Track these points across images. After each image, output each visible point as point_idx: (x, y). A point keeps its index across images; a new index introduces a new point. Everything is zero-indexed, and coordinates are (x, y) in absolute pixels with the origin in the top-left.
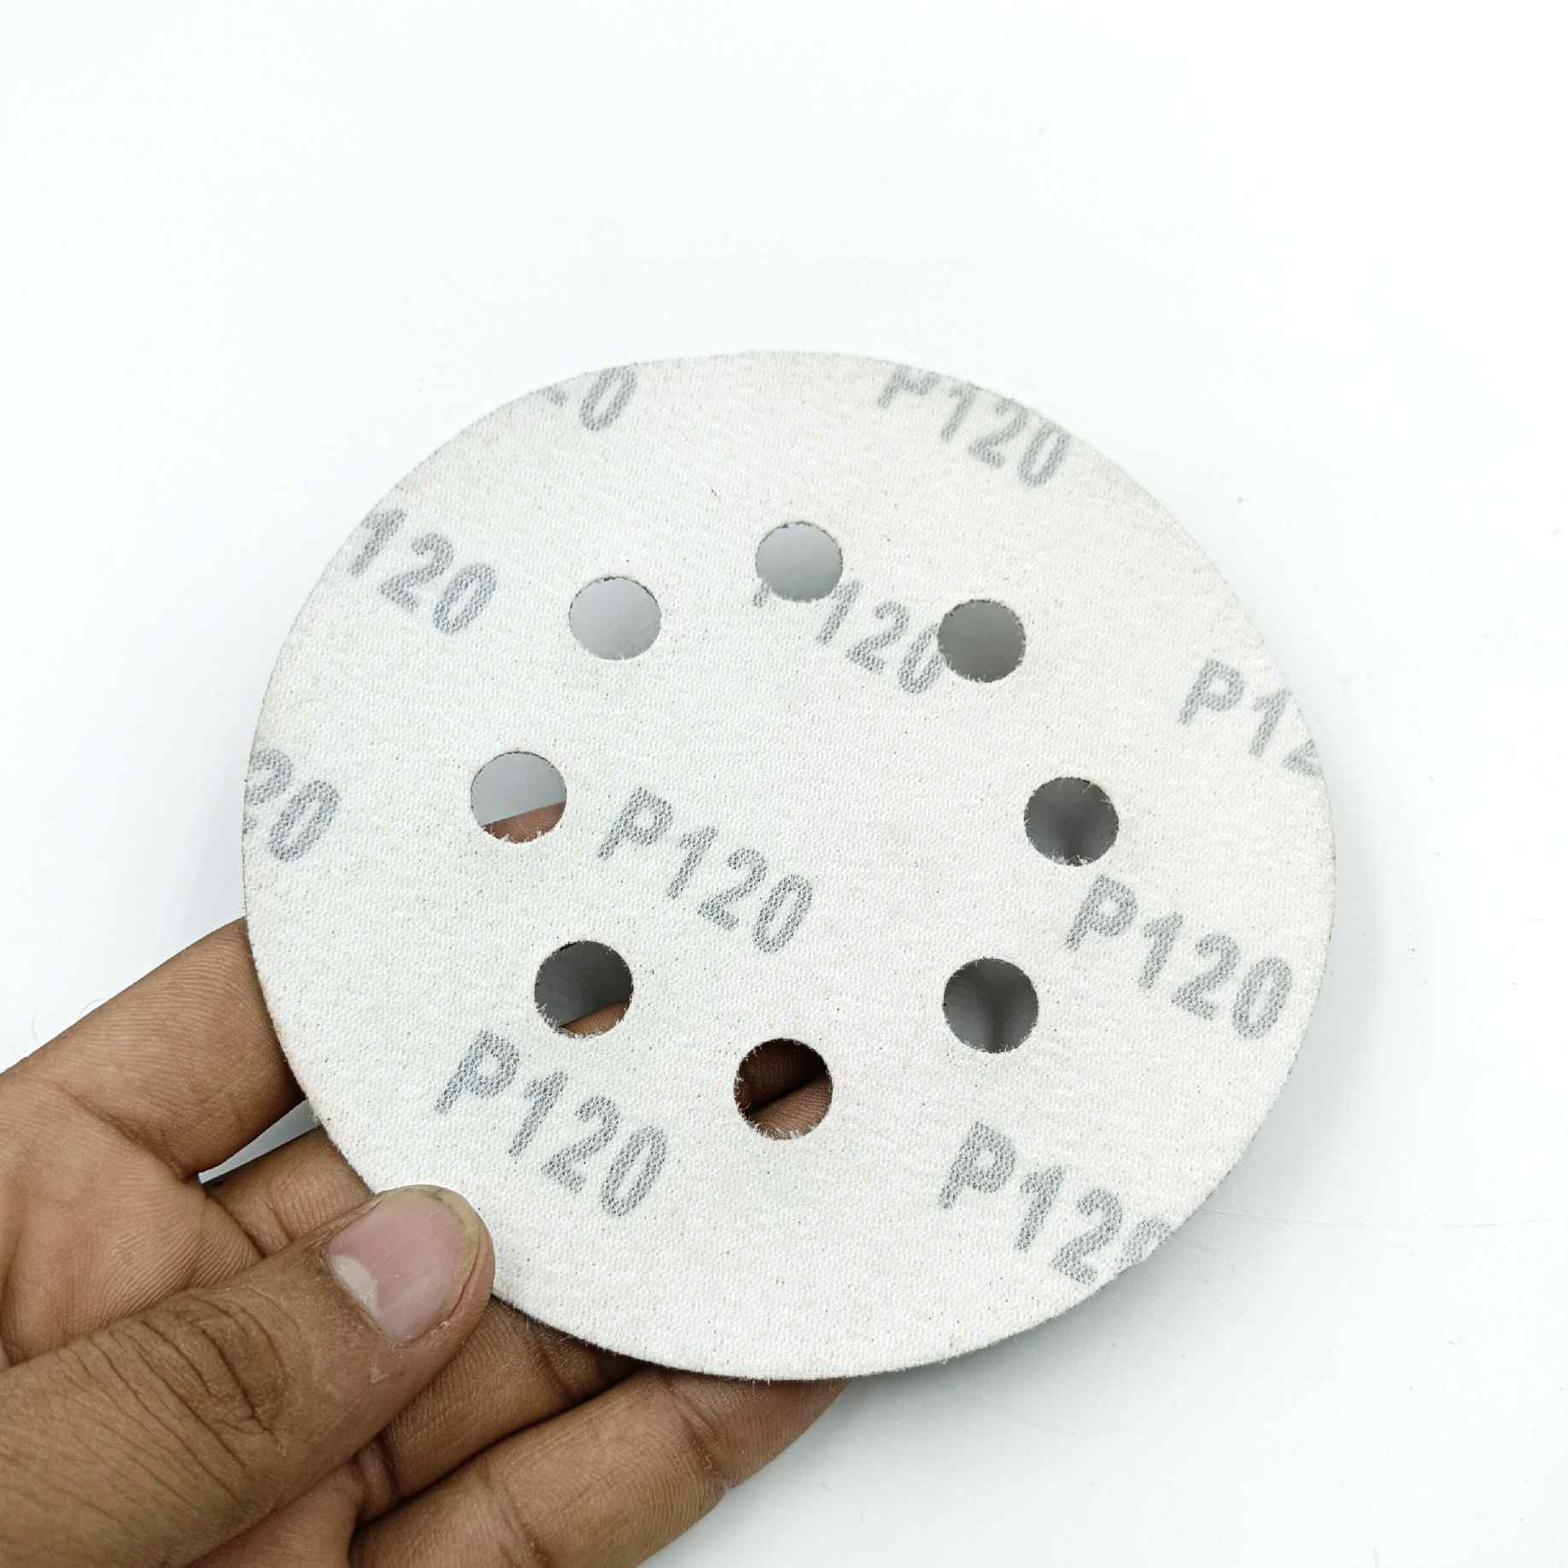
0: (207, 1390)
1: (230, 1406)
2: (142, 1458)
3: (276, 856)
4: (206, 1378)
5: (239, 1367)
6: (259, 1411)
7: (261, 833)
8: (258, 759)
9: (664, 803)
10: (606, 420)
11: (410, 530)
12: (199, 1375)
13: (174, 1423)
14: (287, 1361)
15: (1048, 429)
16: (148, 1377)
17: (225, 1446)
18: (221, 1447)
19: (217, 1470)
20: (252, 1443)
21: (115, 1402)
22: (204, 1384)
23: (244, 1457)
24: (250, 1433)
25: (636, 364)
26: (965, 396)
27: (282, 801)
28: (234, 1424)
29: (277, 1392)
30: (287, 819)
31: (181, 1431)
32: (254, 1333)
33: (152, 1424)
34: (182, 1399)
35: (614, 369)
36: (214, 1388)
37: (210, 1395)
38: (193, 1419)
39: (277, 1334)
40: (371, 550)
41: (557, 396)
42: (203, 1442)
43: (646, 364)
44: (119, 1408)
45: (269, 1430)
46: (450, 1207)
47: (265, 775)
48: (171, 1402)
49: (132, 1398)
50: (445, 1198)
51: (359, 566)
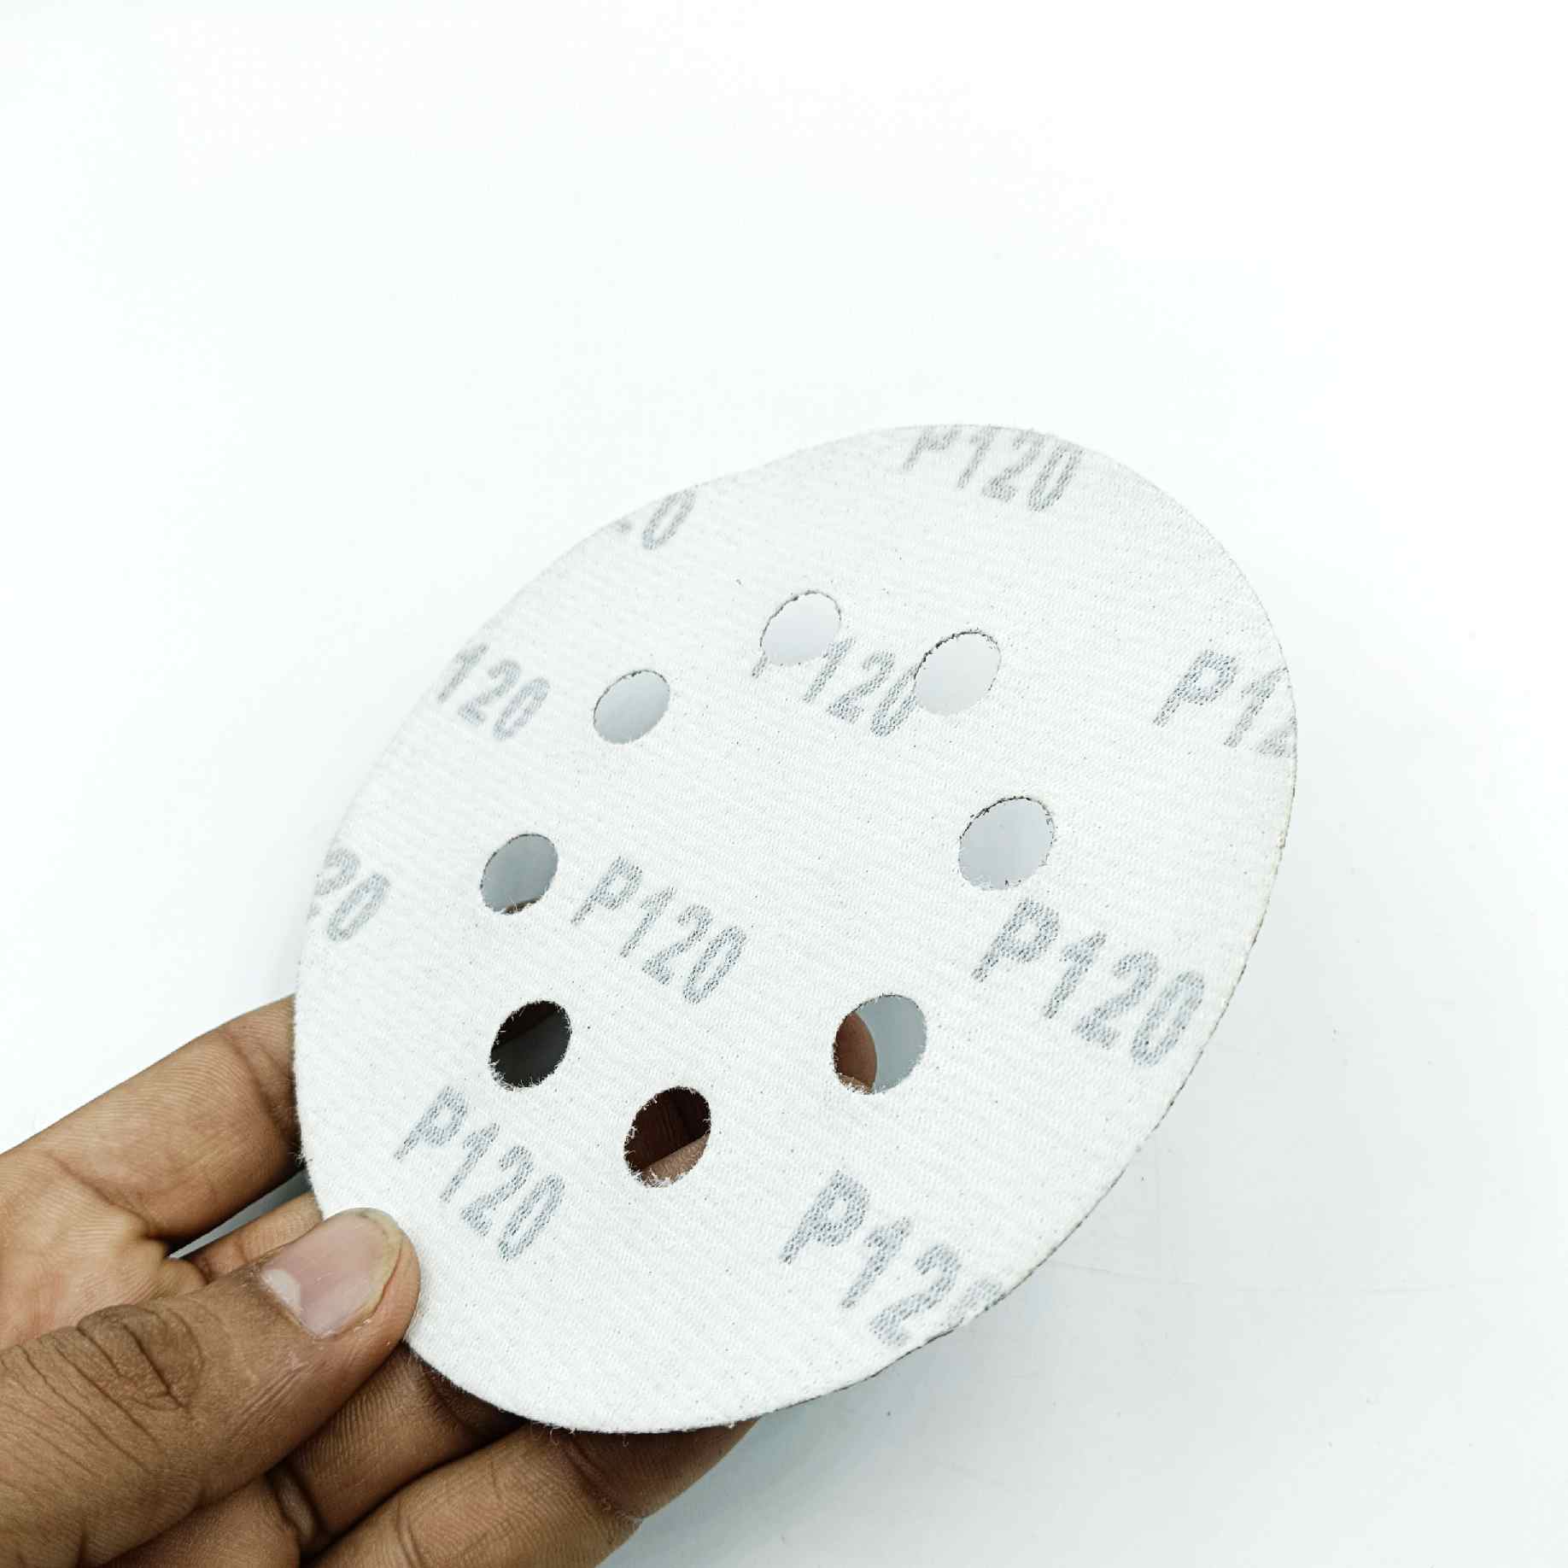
0: (117, 1371)
1: (140, 1385)
2: (46, 1433)
3: (330, 938)
4: (115, 1361)
5: (155, 1350)
6: (175, 1388)
7: (320, 922)
8: (333, 858)
9: (637, 868)
10: (662, 541)
11: (490, 660)
12: (109, 1359)
13: (79, 1402)
14: (203, 1346)
15: (1063, 448)
16: (59, 1364)
17: (135, 1422)
18: (130, 1423)
19: (126, 1443)
20: (164, 1420)
21: (24, 1387)
22: (114, 1366)
23: (154, 1432)
24: (160, 1409)
25: (697, 486)
26: (983, 441)
27: (343, 893)
28: (144, 1400)
29: (194, 1373)
30: (343, 909)
31: (87, 1408)
32: (173, 1325)
33: (57, 1402)
34: (92, 1382)
35: (675, 495)
36: (123, 1369)
37: (120, 1376)
38: (100, 1397)
39: (195, 1325)
40: (455, 682)
41: (624, 526)
42: (112, 1420)
43: (706, 484)
44: (28, 1392)
45: (187, 1407)
46: (375, 1222)
47: (334, 872)
48: (78, 1382)
49: (40, 1381)
50: (372, 1216)
51: (443, 696)
